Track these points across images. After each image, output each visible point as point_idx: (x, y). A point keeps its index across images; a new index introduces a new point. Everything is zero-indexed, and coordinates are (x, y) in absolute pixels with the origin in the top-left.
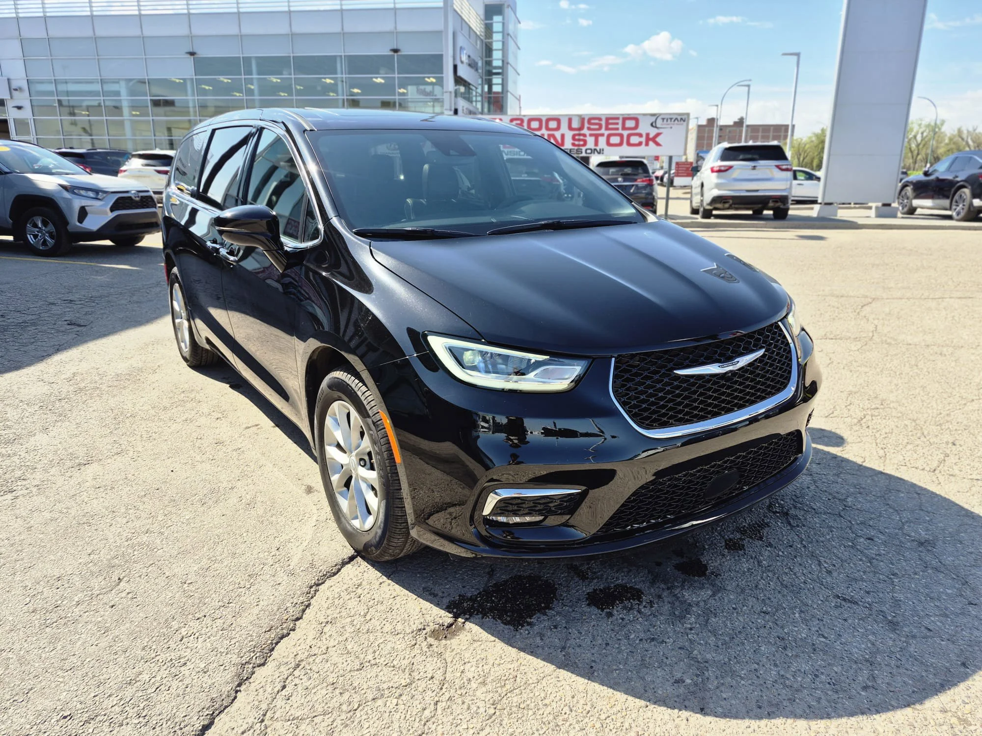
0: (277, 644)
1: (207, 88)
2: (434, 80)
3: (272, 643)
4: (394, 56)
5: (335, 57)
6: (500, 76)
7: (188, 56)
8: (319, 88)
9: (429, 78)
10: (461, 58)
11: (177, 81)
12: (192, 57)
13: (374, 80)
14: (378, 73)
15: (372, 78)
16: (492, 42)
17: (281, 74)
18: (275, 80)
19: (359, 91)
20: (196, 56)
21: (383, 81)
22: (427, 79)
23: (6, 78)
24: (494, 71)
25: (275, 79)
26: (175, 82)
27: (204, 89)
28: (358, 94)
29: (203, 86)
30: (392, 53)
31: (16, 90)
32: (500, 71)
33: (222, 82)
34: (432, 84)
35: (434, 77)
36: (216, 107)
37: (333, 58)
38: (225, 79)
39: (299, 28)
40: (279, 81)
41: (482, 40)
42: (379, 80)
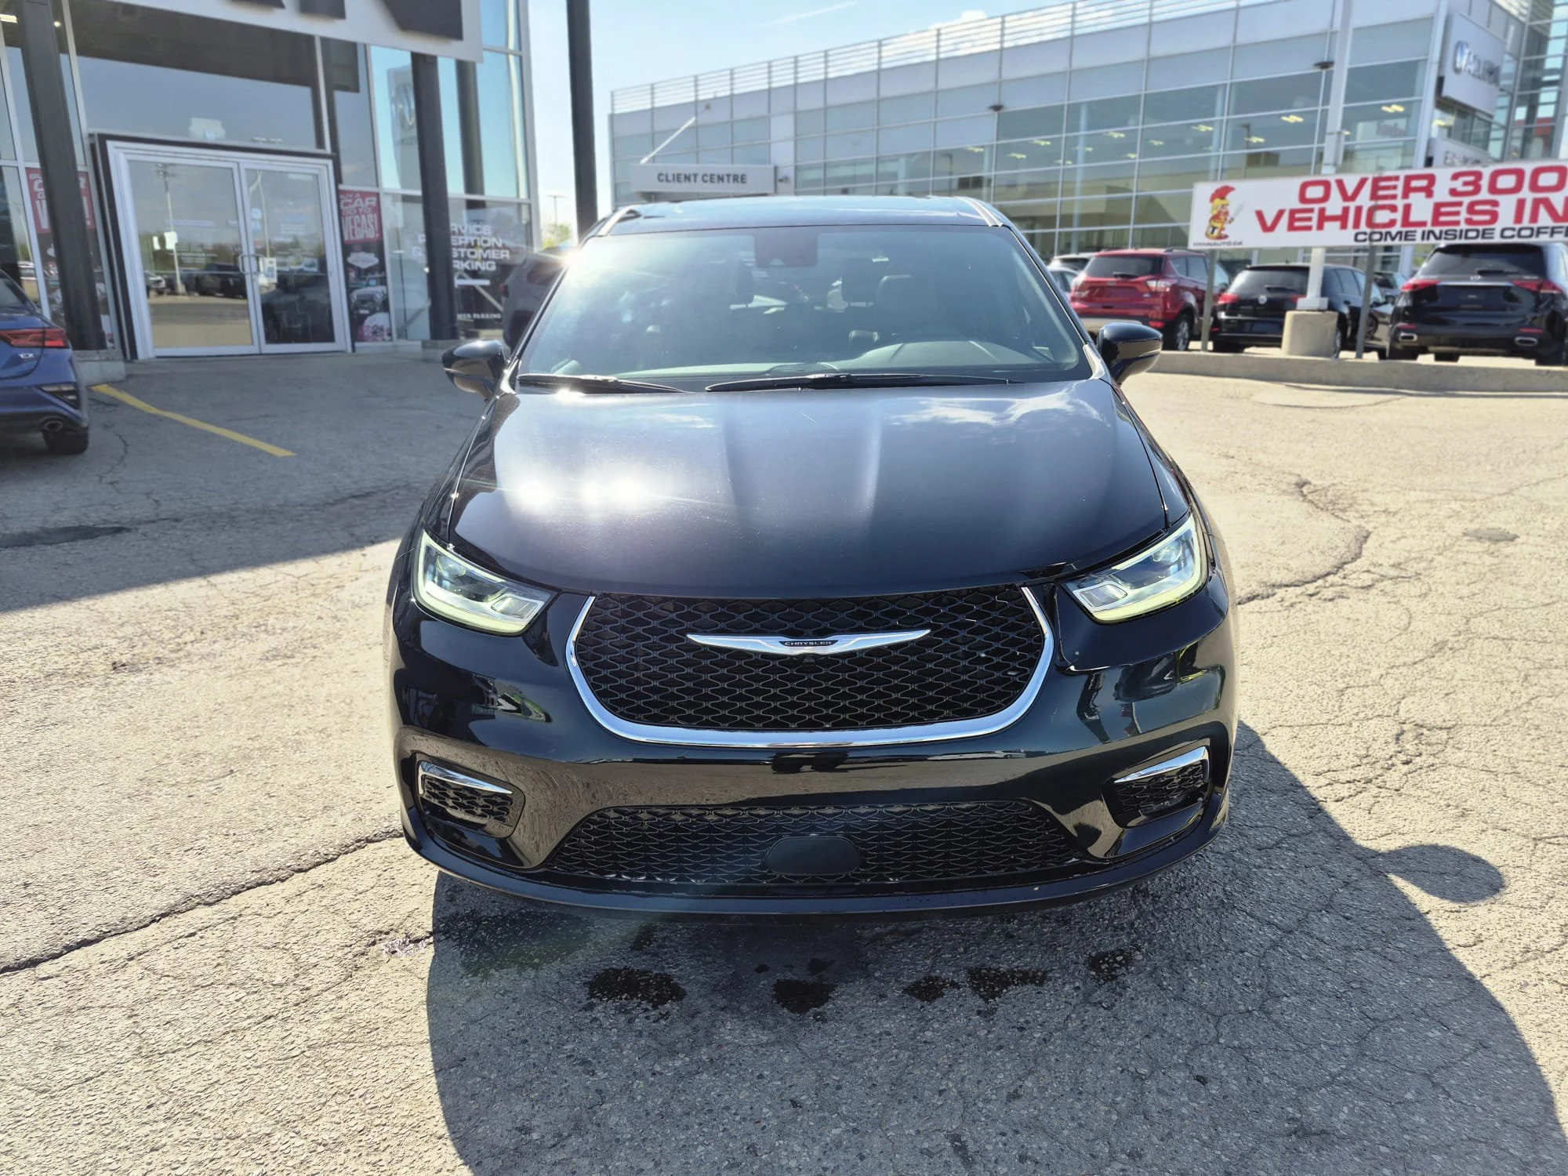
0: (249, 888)
1: (1019, 156)
2: (1400, 109)
3: (243, 886)
4: (1321, 73)
5: (1215, 87)
6: (1555, 88)
7: (991, 112)
8: (1189, 141)
9: (1389, 105)
10: (1455, 62)
11: (977, 150)
12: (996, 114)
13: (1285, 118)
14: (1290, 107)
15: (1280, 116)
16: (1549, 25)
17: (1125, 124)
18: (1116, 136)
19: (1261, 140)
20: (1001, 111)
21: (1300, 120)
22: (1385, 108)
23: (772, 166)
24: (1547, 78)
25: (1116, 134)
26: (973, 153)
27: (1016, 158)
28: (1259, 145)
29: (1014, 155)
30: (1318, 70)
31: (781, 180)
32: (1556, 77)
33: (1038, 146)
34: (1397, 115)
35: (1398, 104)
36: (1030, 185)
37: (1212, 91)
38: (1042, 142)
39: (1161, 48)
40: (1122, 135)
41: (1522, 24)
42: (1293, 119)
